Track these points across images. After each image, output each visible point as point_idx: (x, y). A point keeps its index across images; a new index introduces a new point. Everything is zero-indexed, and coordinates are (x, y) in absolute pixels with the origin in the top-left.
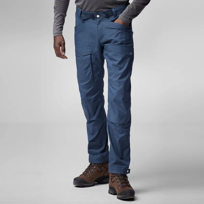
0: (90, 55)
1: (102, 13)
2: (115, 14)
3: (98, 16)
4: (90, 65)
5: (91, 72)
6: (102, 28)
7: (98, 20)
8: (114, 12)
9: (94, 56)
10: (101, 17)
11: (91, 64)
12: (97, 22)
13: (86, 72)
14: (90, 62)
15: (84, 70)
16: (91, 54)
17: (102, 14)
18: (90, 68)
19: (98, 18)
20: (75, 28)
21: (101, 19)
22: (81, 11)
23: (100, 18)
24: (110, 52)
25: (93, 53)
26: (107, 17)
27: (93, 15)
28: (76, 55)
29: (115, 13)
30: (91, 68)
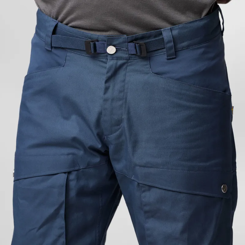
0: (65, 176)
1: (124, 42)
2: (170, 48)
3: (111, 50)
4: (62, 212)
5: (60, 236)
6: (122, 94)
7: (111, 63)
8: (169, 42)
9: (78, 178)
10: (120, 54)
11: (64, 206)
12: (105, 71)
13: (44, 235)
14: (63, 198)
15: (40, 224)
16: (69, 173)
17: (125, 44)
18: (60, 222)
19: (109, 56)
20: (27, 79)
21: (120, 62)
22: (56, 26)
23: (118, 58)
24: (149, 190)
25: (77, 168)
26: (144, 54)
27: (95, 45)
28: (15, 175)
29: (172, 44)
30: (63, 222)
